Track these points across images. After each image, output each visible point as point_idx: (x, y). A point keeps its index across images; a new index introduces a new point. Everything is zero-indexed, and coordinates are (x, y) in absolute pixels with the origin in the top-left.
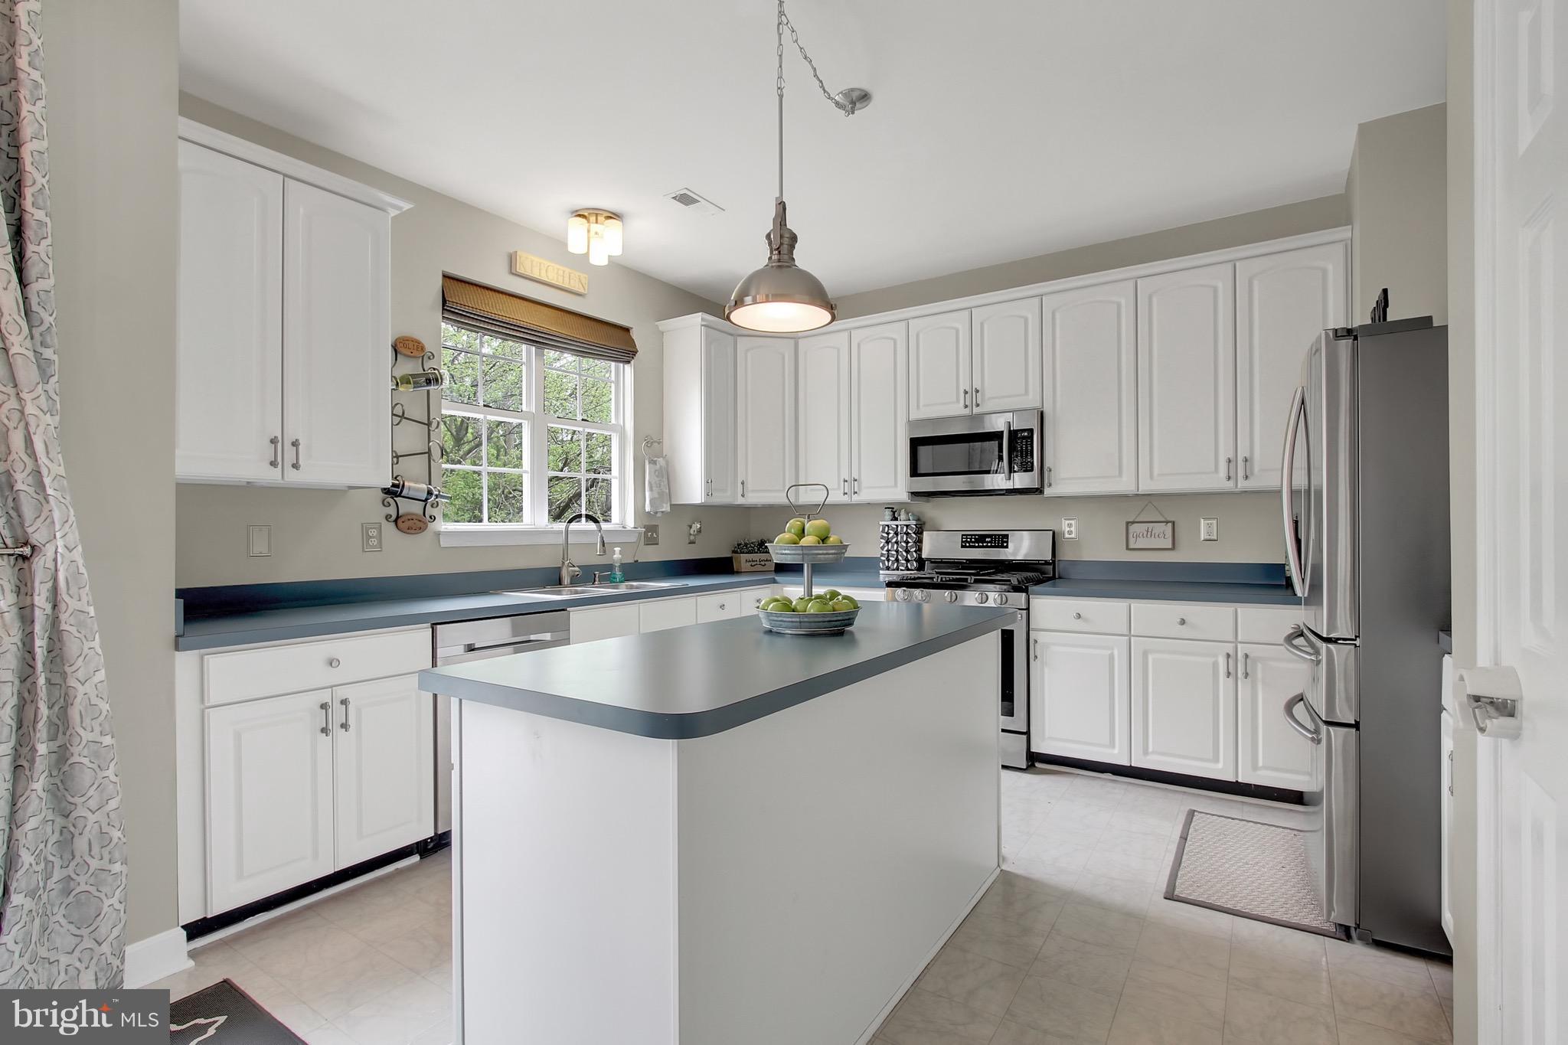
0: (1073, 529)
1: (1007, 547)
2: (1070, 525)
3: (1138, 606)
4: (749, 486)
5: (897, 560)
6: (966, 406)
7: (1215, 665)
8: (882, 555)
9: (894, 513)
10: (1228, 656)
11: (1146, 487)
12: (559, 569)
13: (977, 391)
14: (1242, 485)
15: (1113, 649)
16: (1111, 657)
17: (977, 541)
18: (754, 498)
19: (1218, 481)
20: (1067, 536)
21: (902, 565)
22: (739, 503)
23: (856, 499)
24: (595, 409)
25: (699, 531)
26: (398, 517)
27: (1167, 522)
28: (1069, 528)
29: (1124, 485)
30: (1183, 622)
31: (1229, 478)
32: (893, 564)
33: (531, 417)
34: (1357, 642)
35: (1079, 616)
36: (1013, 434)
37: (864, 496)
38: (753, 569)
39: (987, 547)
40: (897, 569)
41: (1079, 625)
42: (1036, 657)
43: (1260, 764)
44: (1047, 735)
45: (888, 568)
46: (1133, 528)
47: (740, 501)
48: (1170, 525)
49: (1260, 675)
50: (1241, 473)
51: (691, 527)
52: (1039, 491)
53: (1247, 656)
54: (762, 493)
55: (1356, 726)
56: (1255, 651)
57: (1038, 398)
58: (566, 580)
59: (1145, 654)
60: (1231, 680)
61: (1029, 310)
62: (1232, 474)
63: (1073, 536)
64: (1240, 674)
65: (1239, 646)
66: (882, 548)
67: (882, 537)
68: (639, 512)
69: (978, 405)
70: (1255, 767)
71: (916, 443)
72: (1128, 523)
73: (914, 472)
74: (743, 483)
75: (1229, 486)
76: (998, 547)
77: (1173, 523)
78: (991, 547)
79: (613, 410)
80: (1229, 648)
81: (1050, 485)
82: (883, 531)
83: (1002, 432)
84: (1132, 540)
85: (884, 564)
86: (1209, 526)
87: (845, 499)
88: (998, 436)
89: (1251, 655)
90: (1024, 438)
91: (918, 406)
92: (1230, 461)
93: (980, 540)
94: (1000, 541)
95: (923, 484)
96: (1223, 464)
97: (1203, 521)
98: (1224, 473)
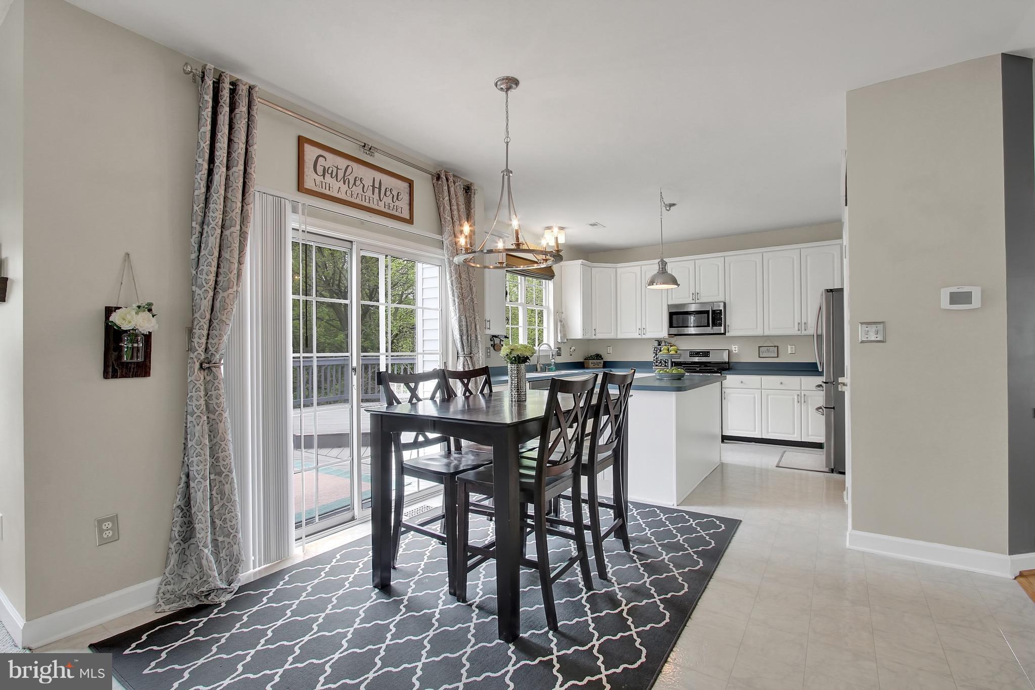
0: (737, 349)
1: (709, 356)
2: (735, 348)
3: (765, 378)
4: (597, 331)
5: (661, 362)
6: (693, 300)
7: (794, 399)
8: (654, 360)
9: (659, 342)
10: (798, 395)
11: (767, 333)
12: (536, 365)
13: (698, 294)
14: (804, 333)
15: (755, 394)
16: (755, 397)
17: (696, 354)
18: (599, 336)
19: (795, 331)
20: (734, 352)
21: (663, 364)
22: (593, 338)
23: (644, 337)
24: (539, 300)
25: (574, 350)
26: (494, 345)
27: (775, 346)
28: (735, 349)
29: (759, 332)
30: (781, 383)
31: (799, 330)
32: (659, 364)
33: (521, 304)
34: (834, 383)
35: (742, 382)
36: (714, 312)
37: (648, 336)
38: (594, 367)
39: (701, 356)
40: (661, 366)
41: (742, 385)
42: (725, 398)
43: (810, 434)
44: (729, 428)
45: (656, 366)
46: (761, 349)
47: (594, 337)
48: (776, 347)
49: (809, 402)
50: (803, 328)
51: (571, 348)
52: (724, 334)
53: (805, 395)
54: (602, 334)
55: (834, 408)
56: (807, 393)
57: (724, 297)
58: (539, 370)
59: (768, 395)
60: (799, 404)
61: (720, 261)
62: (800, 329)
63: (736, 352)
64: (802, 402)
65: (802, 392)
66: (654, 357)
67: (654, 353)
68: (556, 342)
69: (698, 299)
70: (808, 435)
71: (671, 315)
72: (759, 347)
73: (671, 325)
74: (595, 330)
75: (799, 333)
76: (705, 356)
77: (778, 347)
78: (702, 356)
79: (544, 298)
80: (799, 392)
81: (729, 332)
82: (654, 350)
83: (709, 311)
84: (761, 353)
85: (655, 364)
86: (792, 348)
87: (639, 337)
88: (707, 312)
89: (806, 395)
90: (718, 313)
91: (672, 299)
92: (799, 324)
93: (697, 354)
94: (706, 354)
95: (674, 331)
96: (796, 325)
97: (789, 346)
98: (796, 328)
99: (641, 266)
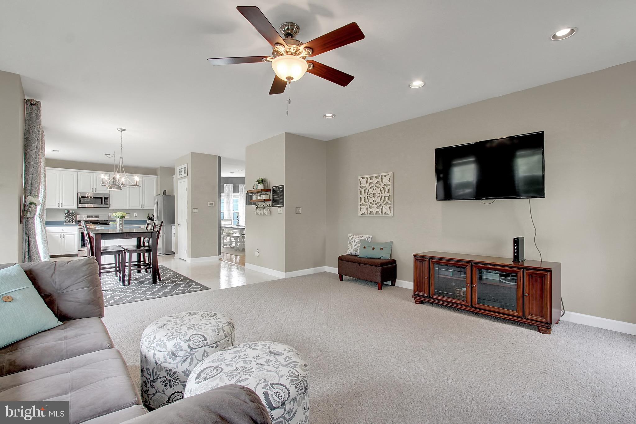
0: (111, 215)
6: (92, 191)
9: (69, 211)
11: (128, 208)
13: (95, 189)
14: (143, 208)
29: (124, 207)
36: (104, 198)
40: (69, 223)
45: (66, 223)
52: (108, 208)
57: (109, 192)
66: (65, 219)
69: (95, 192)
71: (81, 198)
73: (79, 203)
75: (141, 209)
77: (130, 214)
78: (95, 218)
81: (110, 207)
82: (66, 215)
88: (101, 198)
90: (106, 198)
91: (80, 189)
93: (93, 217)
94: (97, 217)
95: (80, 205)
96: (140, 205)
97: (134, 214)
98: (140, 207)
99: (60, 171)
